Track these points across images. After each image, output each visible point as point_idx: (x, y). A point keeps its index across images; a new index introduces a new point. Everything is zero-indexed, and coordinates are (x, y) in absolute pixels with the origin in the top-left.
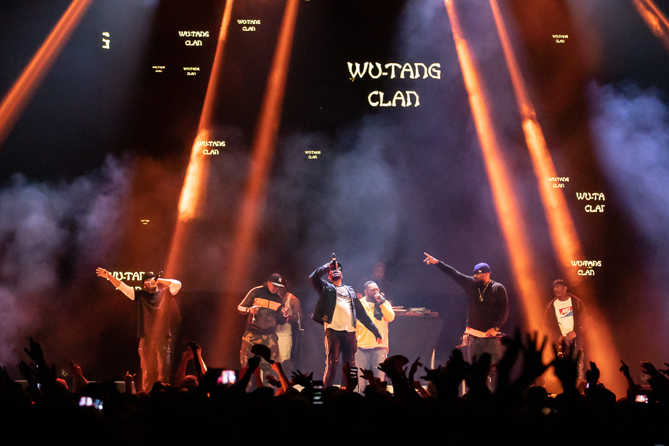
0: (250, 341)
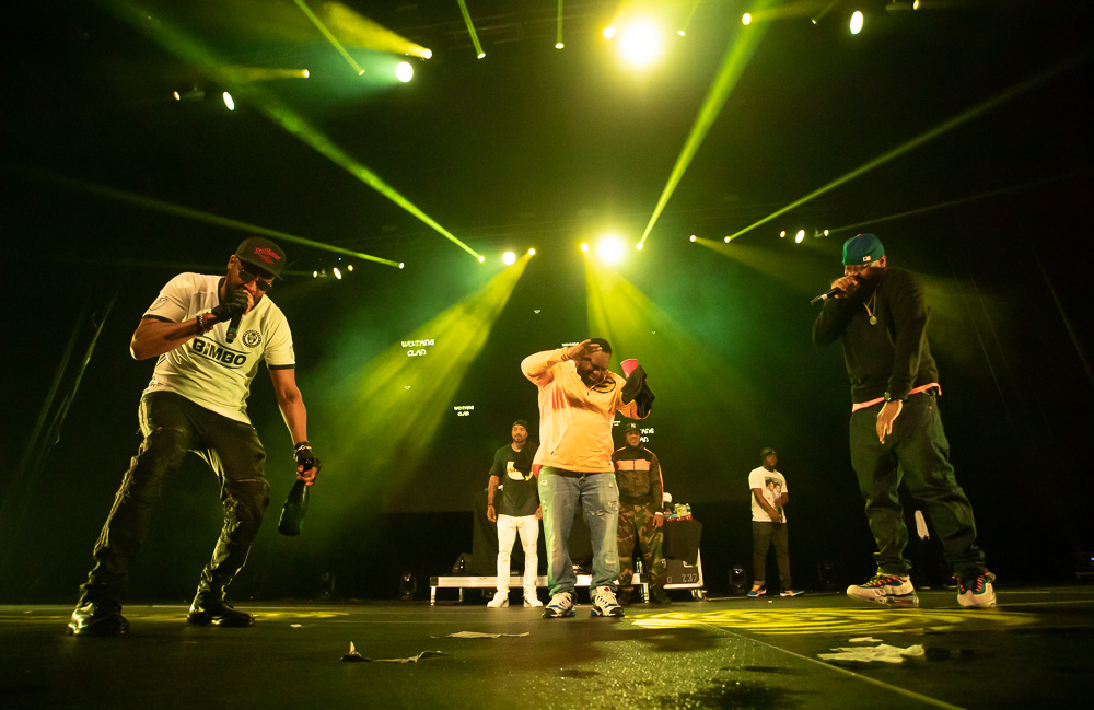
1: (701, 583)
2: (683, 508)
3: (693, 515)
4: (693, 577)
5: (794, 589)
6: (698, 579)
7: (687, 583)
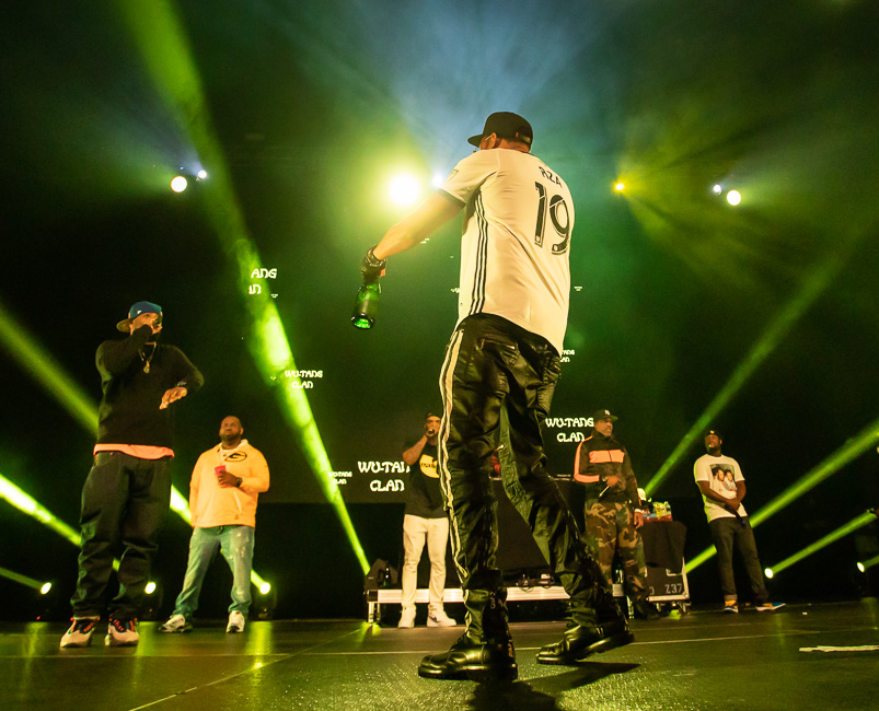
0: (600, 513)
1: (686, 595)
2: (661, 505)
3: (673, 514)
4: (678, 588)
5: (775, 602)
6: (683, 590)
7: (672, 594)
